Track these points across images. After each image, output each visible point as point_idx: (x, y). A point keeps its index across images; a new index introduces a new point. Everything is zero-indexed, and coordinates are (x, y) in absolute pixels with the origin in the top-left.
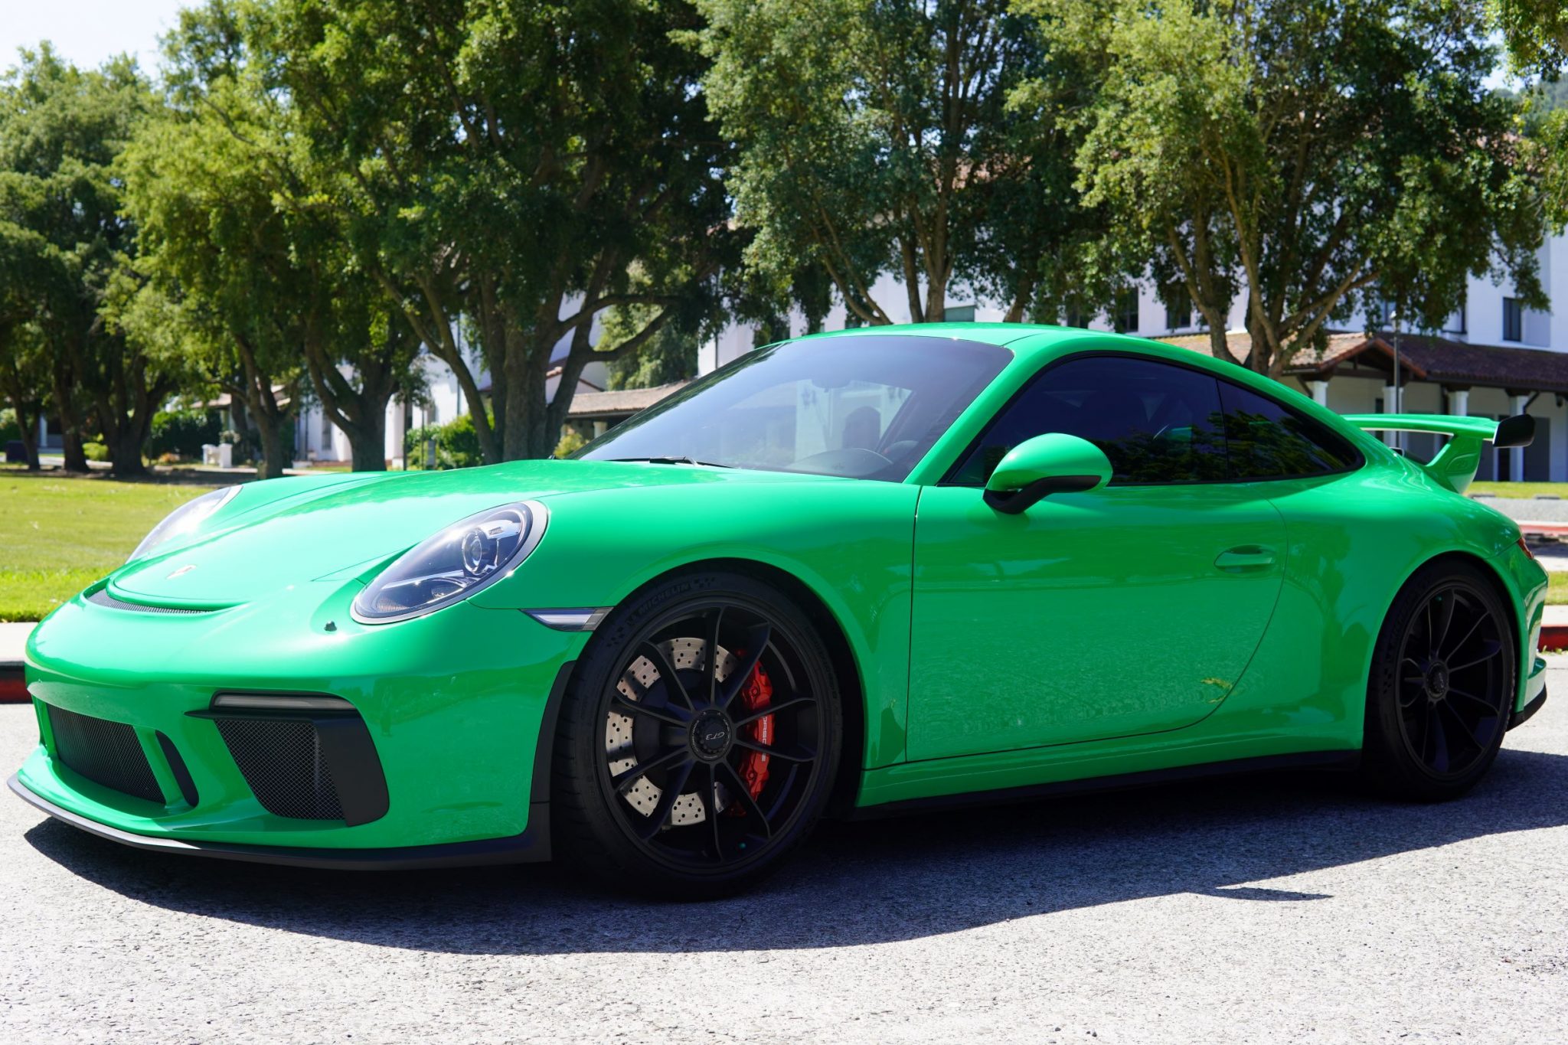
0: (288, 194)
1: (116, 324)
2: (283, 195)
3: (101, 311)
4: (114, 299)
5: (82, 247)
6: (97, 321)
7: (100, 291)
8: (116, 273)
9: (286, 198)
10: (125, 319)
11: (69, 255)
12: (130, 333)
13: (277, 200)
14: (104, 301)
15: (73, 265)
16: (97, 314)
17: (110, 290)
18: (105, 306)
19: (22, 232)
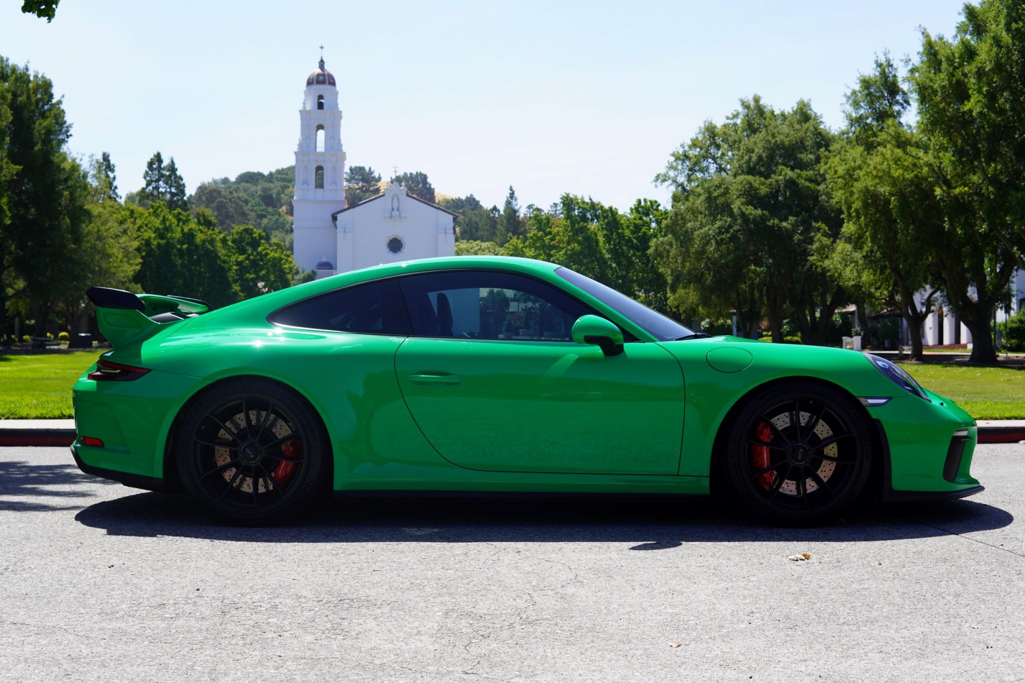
0: (945, 188)
1: (821, 266)
2: (941, 188)
3: (811, 258)
4: (818, 250)
5: (792, 219)
6: (809, 264)
7: (810, 246)
8: (819, 235)
9: (943, 190)
10: (827, 263)
11: (784, 224)
12: (829, 271)
13: (938, 191)
14: (812, 252)
15: (786, 229)
16: (808, 260)
17: (816, 246)
18: (813, 255)
19: (757, 211)
